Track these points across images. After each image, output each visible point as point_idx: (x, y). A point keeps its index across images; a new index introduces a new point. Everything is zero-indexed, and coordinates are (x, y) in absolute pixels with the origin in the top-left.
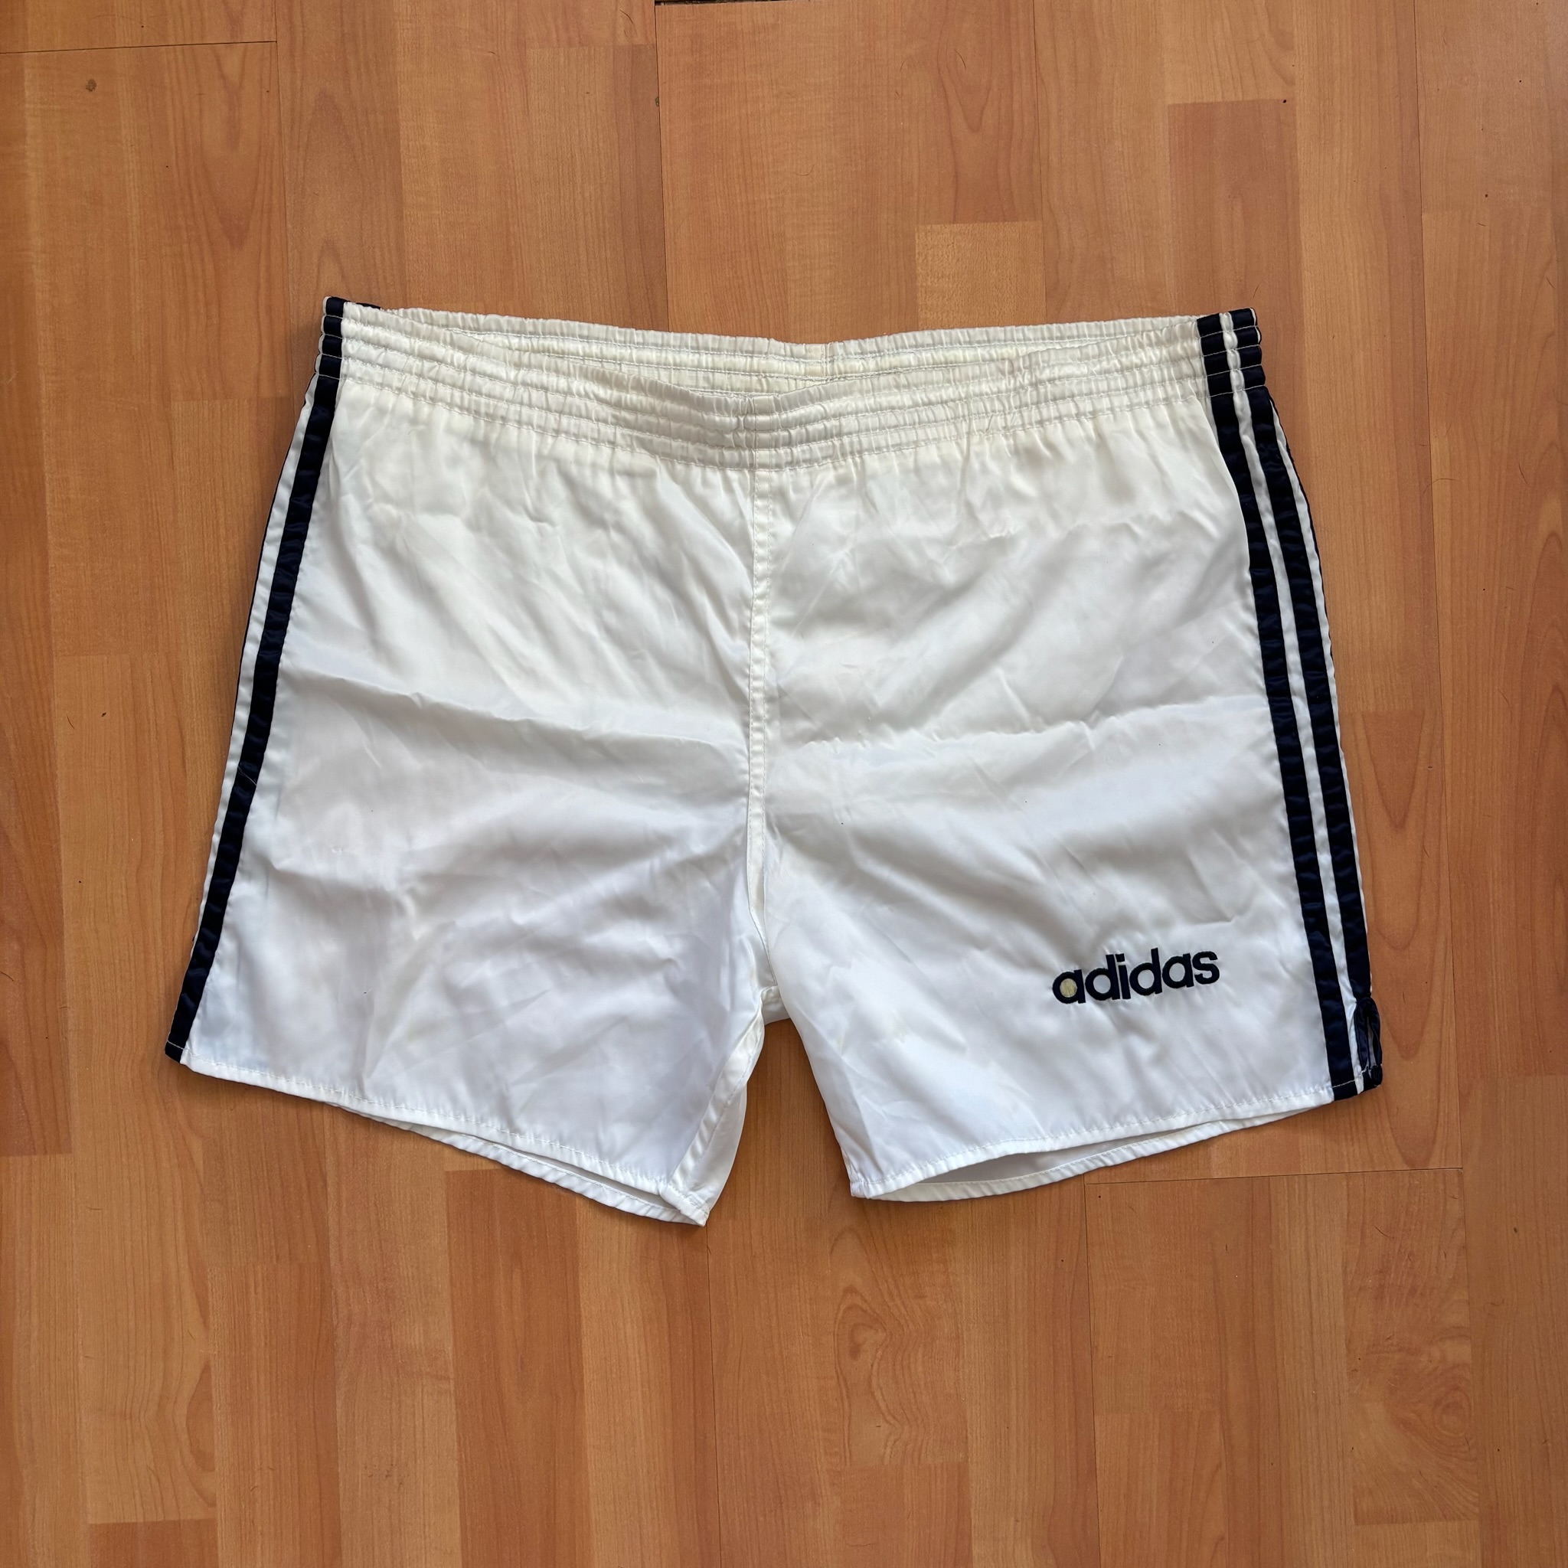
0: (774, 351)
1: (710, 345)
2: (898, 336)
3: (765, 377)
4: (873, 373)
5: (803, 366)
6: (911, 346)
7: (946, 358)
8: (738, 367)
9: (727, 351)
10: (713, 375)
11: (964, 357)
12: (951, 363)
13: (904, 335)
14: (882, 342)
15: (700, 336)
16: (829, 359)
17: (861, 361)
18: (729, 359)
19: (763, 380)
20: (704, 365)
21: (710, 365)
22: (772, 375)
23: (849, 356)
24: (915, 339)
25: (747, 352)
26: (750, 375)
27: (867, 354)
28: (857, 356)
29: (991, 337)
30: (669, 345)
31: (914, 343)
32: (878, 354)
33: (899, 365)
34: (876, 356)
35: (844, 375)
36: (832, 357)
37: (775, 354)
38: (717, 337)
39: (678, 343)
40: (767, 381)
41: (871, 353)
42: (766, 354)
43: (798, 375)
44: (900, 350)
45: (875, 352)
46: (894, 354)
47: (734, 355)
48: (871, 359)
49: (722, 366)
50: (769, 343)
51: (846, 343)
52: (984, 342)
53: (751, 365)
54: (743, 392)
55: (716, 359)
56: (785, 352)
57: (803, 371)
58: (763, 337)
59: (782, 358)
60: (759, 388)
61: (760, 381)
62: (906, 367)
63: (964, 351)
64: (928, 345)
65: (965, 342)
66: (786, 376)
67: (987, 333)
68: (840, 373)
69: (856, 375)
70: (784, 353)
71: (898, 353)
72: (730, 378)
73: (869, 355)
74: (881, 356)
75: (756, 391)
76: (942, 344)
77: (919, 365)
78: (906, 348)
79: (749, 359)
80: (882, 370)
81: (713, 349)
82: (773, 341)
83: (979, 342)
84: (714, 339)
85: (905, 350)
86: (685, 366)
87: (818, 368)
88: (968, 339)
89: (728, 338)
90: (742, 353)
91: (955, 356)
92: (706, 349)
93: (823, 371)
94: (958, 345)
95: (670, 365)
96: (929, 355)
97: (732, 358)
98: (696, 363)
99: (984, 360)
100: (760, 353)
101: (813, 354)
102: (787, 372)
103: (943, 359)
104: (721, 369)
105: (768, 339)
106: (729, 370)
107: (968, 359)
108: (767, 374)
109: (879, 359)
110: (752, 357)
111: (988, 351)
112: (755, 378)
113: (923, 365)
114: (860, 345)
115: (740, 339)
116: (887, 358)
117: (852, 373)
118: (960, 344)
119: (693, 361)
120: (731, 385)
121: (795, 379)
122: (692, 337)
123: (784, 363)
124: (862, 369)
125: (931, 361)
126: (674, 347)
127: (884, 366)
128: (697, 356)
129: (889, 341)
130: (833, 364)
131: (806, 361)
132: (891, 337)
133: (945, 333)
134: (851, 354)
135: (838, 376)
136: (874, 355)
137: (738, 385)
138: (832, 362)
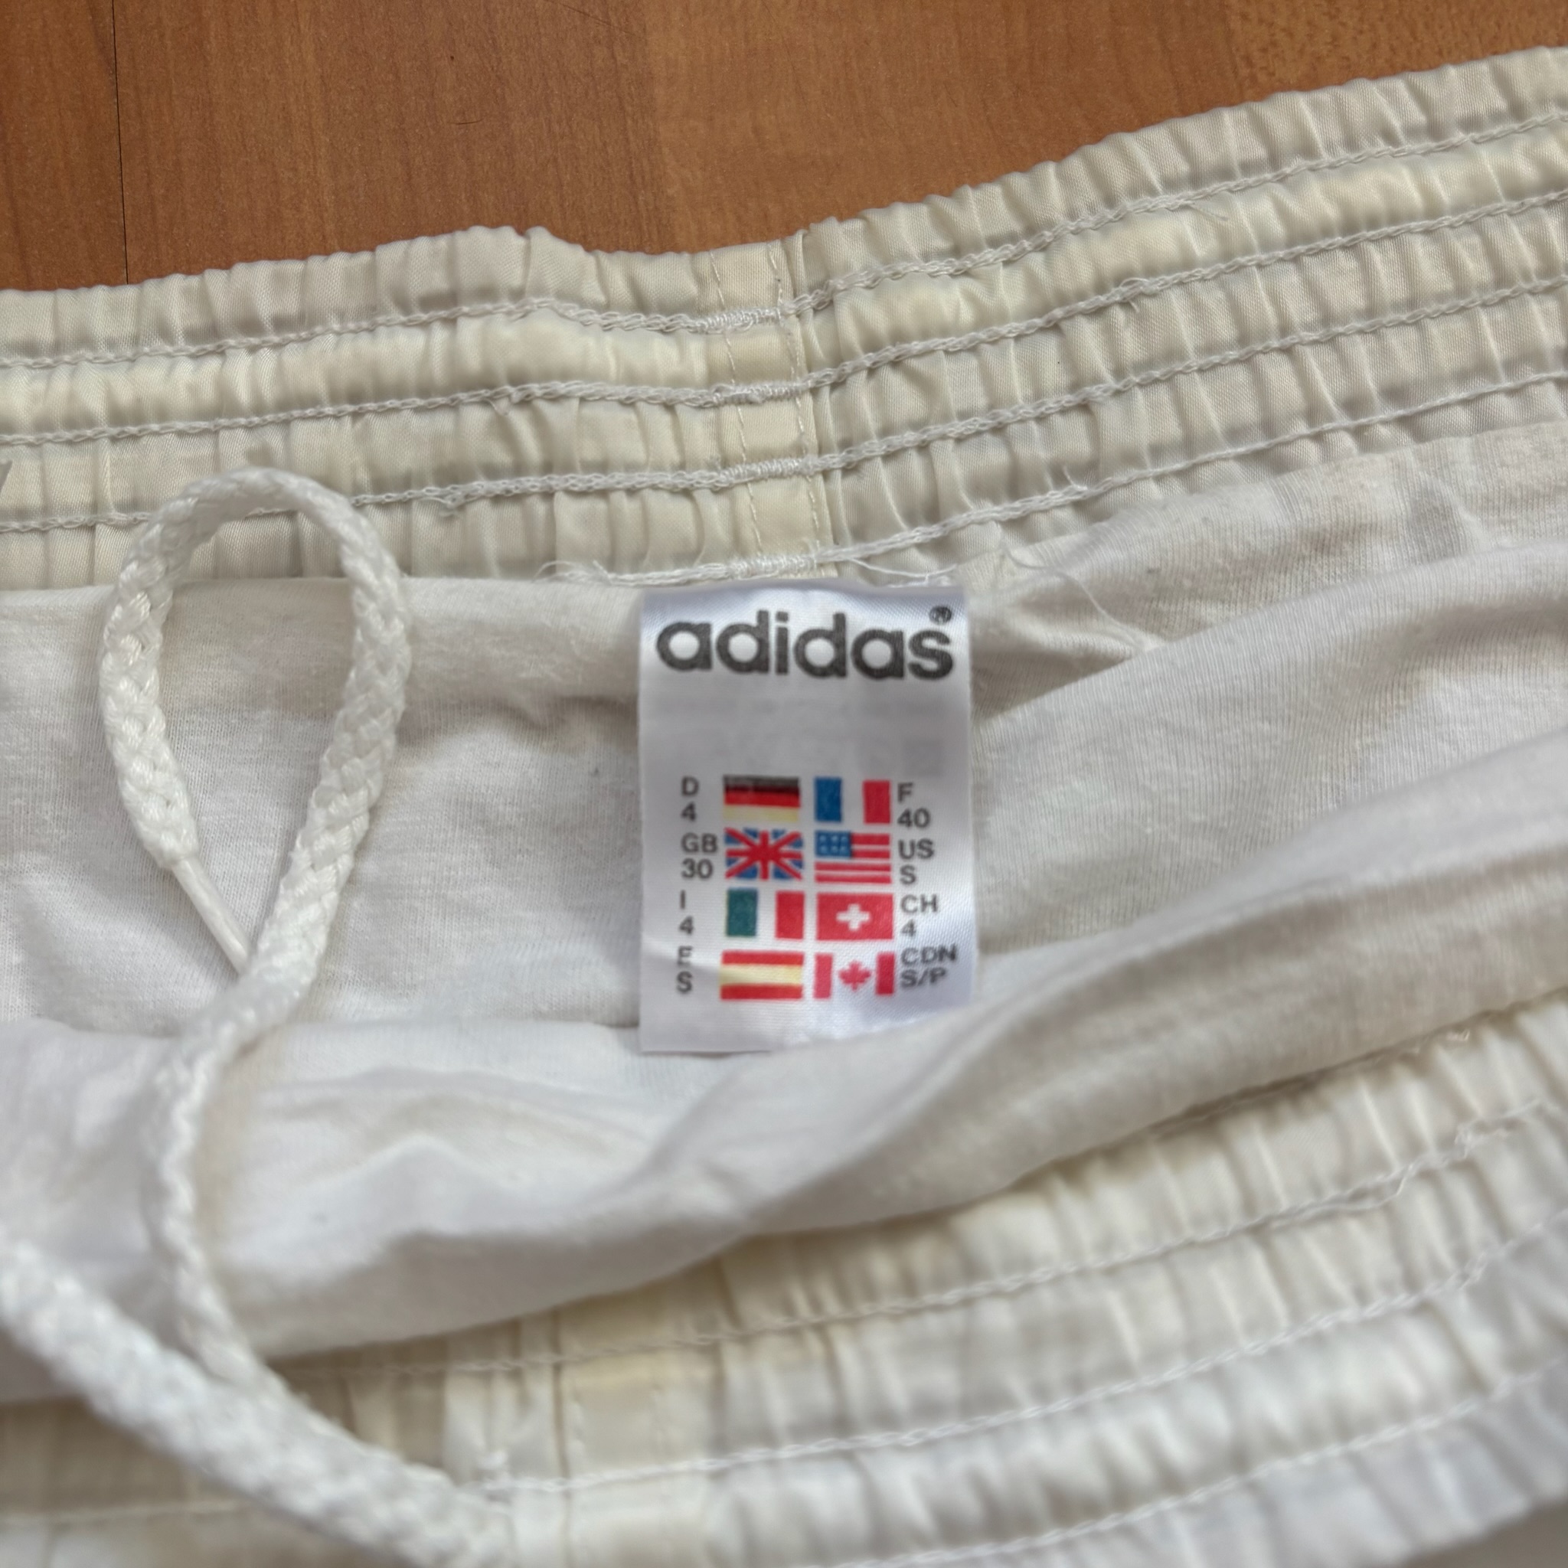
0: (551, 282)
1: (265, 307)
2: (1103, 153)
3: (525, 402)
4: (1022, 326)
5: (695, 347)
6: (1171, 184)
7: (1345, 206)
8: (390, 373)
9: (342, 316)
10: (287, 438)
11: (1427, 192)
12: (1373, 223)
13: (1133, 143)
14: (1038, 187)
15: (215, 279)
16: (809, 299)
17: (957, 288)
18: (347, 349)
19: (520, 421)
20: (244, 395)
21: (269, 394)
22: (561, 387)
23: (900, 267)
24: (1185, 149)
25: (429, 302)
26: (454, 406)
27: (978, 248)
28: (935, 266)
29: (1525, 90)
30: (85, 340)
31: (1184, 168)
32: (1026, 244)
33: (1137, 265)
34: (1023, 252)
35: (891, 352)
36: (822, 285)
37: (561, 295)
38: (294, 267)
39: (128, 328)
40: (540, 423)
41: (994, 242)
42: (517, 295)
43: (678, 382)
44: (1128, 204)
45: (1013, 238)
46: (1103, 227)
47: (371, 330)
48: (1002, 272)
49: (321, 387)
50: (528, 250)
51: (875, 216)
52: (1496, 117)
53: (453, 356)
54: (432, 491)
55: (293, 356)
56: (605, 288)
57: (699, 367)
58: (494, 224)
59: (596, 317)
60: (501, 456)
61: (503, 430)
62: (1170, 269)
63: (1416, 171)
64: (1247, 167)
65: (1412, 132)
66: (626, 391)
67: (1503, 83)
68: (872, 344)
69: (951, 341)
70: (601, 298)
71: (1123, 218)
72: (363, 438)
73: (989, 254)
74: (1043, 248)
75: (492, 472)
76: (1307, 150)
77: (1227, 255)
78: (1152, 192)
79: (440, 334)
80: (1062, 299)
81: (281, 323)
82: (542, 239)
83: (1470, 123)
84: (279, 280)
85: (1147, 201)
86: (163, 414)
87: (767, 343)
88: (1419, 117)
89: (339, 261)
90: (404, 305)
91: (1387, 191)
92: (250, 325)
93: (793, 360)
94: (1382, 145)
95: (91, 422)
96: (1265, 207)
97: (364, 342)
98: (208, 394)
99: (1516, 192)
100: (487, 293)
101: (735, 288)
102: (631, 378)
103: (1332, 212)
104: (315, 401)
105: (521, 231)
106: (355, 396)
107: (1445, 196)
108: (536, 388)
109: (1036, 260)
110: (451, 322)
111: (1529, 154)
112: (476, 417)
113: (1247, 250)
114: (942, 223)
115: (391, 254)
116: (1074, 246)
117: (925, 335)
118: (1389, 136)
119: (193, 390)
120: (371, 466)
121: (669, 407)
122: (186, 292)
123: (609, 338)
124: (967, 315)
125: (1278, 229)
126: (111, 344)
127: (1069, 286)
128: (213, 364)
129: (1065, 180)
130: (834, 320)
131: (707, 322)
132: (1075, 164)
133: (1316, 107)
134: (906, 257)
135: (866, 359)
136: (1011, 249)
137: (407, 459)
138: (826, 306)
